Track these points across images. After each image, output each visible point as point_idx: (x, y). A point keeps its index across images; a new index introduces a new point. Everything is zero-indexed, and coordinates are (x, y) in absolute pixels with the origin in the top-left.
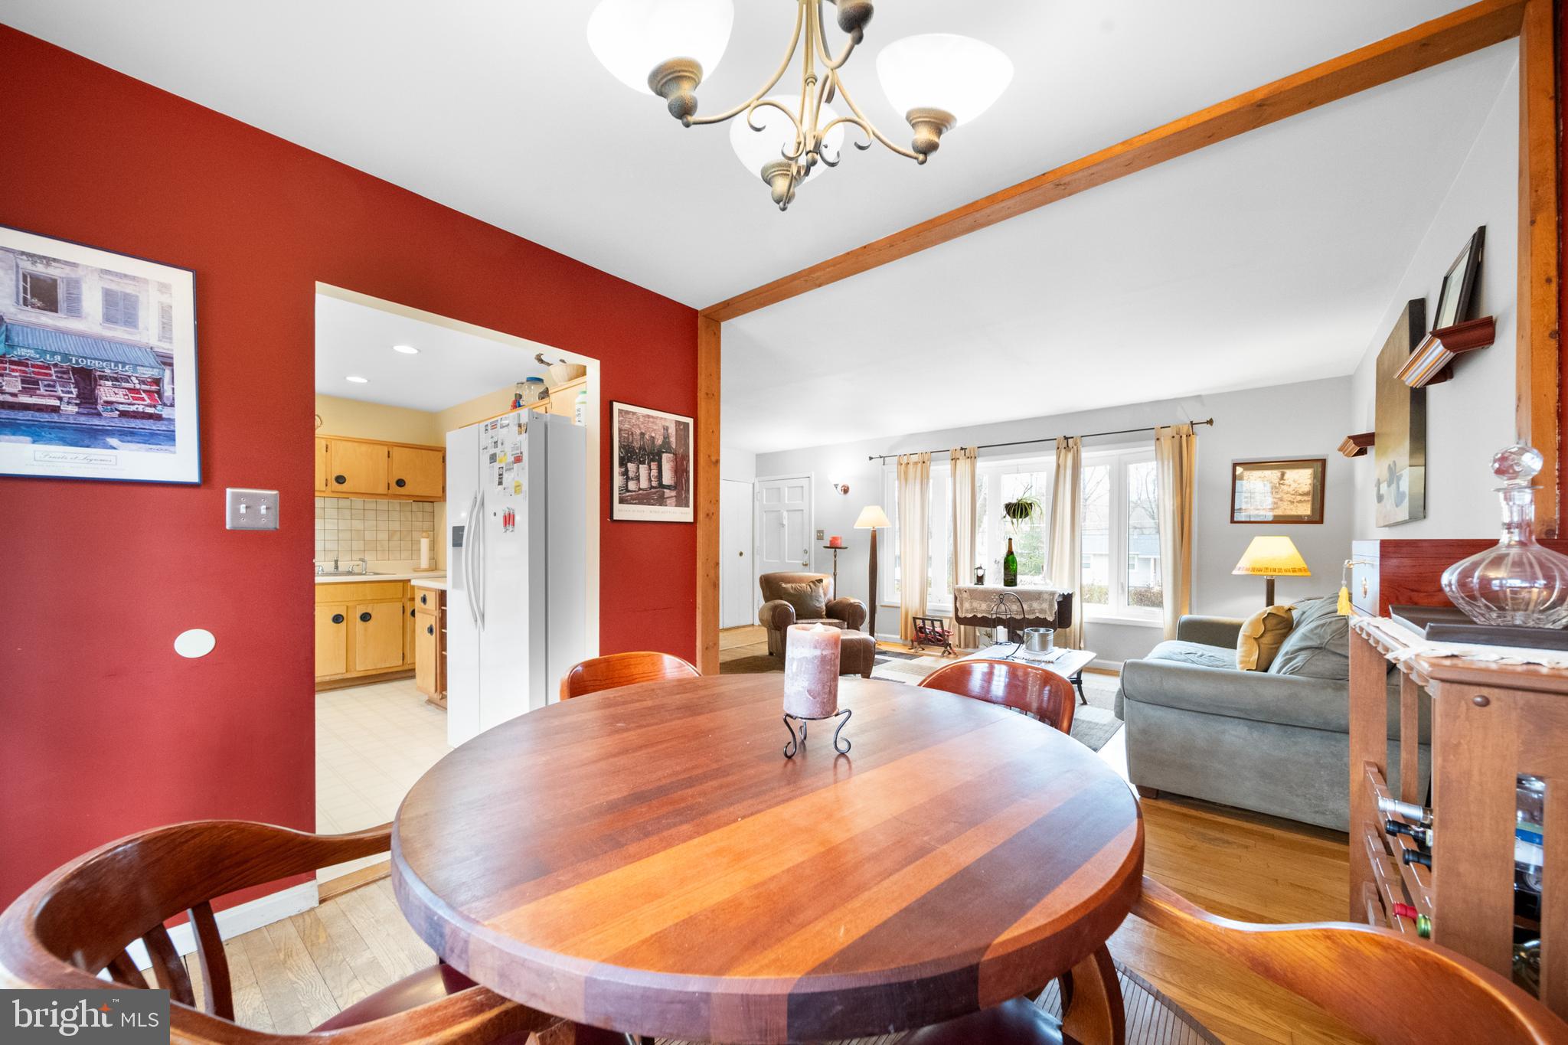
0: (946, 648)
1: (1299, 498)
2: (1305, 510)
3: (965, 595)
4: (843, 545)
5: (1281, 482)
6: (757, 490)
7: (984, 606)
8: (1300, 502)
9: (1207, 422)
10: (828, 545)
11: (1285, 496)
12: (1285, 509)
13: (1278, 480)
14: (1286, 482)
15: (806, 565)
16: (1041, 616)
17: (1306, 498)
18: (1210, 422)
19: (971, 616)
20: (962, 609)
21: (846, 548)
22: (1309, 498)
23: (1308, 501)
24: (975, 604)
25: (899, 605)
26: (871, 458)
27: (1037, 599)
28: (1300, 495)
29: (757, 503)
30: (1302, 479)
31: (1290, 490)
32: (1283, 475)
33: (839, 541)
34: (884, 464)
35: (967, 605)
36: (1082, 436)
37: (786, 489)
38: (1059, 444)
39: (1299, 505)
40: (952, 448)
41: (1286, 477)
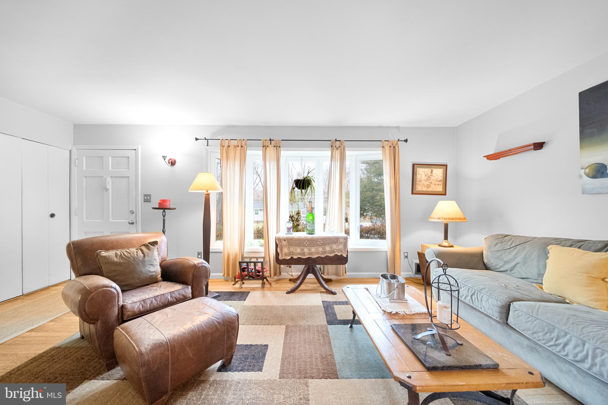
0: (263, 280)
1: (438, 183)
2: (440, 189)
3: (284, 243)
4: (171, 207)
5: (431, 175)
6: (74, 156)
7: (299, 250)
8: (438, 184)
9: (405, 141)
10: (158, 207)
11: (433, 181)
12: (433, 188)
13: (430, 174)
14: (433, 175)
15: (133, 223)
16: (339, 254)
17: (440, 183)
18: (406, 141)
19: (289, 258)
20: (282, 253)
21: (175, 209)
22: (441, 183)
23: (441, 184)
24: (292, 249)
25: (222, 251)
26: (197, 139)
27: (335, 243)
28: (438, 181)
29: (74, 170)
30: (438, 173)
31: (435, 179)
32: (432, 171)
33: (168, 203)
34: (207, 146)
35: (285, 250)
36: (345, 141)
37: (110, 158)
38: (332, 144)
39: (438, 186)
40: (263, 138)
41: (433, 172)
